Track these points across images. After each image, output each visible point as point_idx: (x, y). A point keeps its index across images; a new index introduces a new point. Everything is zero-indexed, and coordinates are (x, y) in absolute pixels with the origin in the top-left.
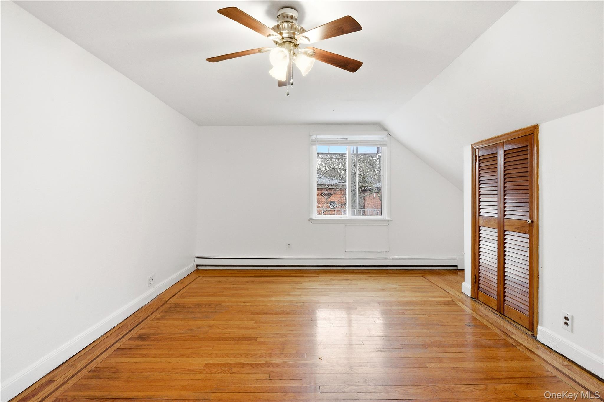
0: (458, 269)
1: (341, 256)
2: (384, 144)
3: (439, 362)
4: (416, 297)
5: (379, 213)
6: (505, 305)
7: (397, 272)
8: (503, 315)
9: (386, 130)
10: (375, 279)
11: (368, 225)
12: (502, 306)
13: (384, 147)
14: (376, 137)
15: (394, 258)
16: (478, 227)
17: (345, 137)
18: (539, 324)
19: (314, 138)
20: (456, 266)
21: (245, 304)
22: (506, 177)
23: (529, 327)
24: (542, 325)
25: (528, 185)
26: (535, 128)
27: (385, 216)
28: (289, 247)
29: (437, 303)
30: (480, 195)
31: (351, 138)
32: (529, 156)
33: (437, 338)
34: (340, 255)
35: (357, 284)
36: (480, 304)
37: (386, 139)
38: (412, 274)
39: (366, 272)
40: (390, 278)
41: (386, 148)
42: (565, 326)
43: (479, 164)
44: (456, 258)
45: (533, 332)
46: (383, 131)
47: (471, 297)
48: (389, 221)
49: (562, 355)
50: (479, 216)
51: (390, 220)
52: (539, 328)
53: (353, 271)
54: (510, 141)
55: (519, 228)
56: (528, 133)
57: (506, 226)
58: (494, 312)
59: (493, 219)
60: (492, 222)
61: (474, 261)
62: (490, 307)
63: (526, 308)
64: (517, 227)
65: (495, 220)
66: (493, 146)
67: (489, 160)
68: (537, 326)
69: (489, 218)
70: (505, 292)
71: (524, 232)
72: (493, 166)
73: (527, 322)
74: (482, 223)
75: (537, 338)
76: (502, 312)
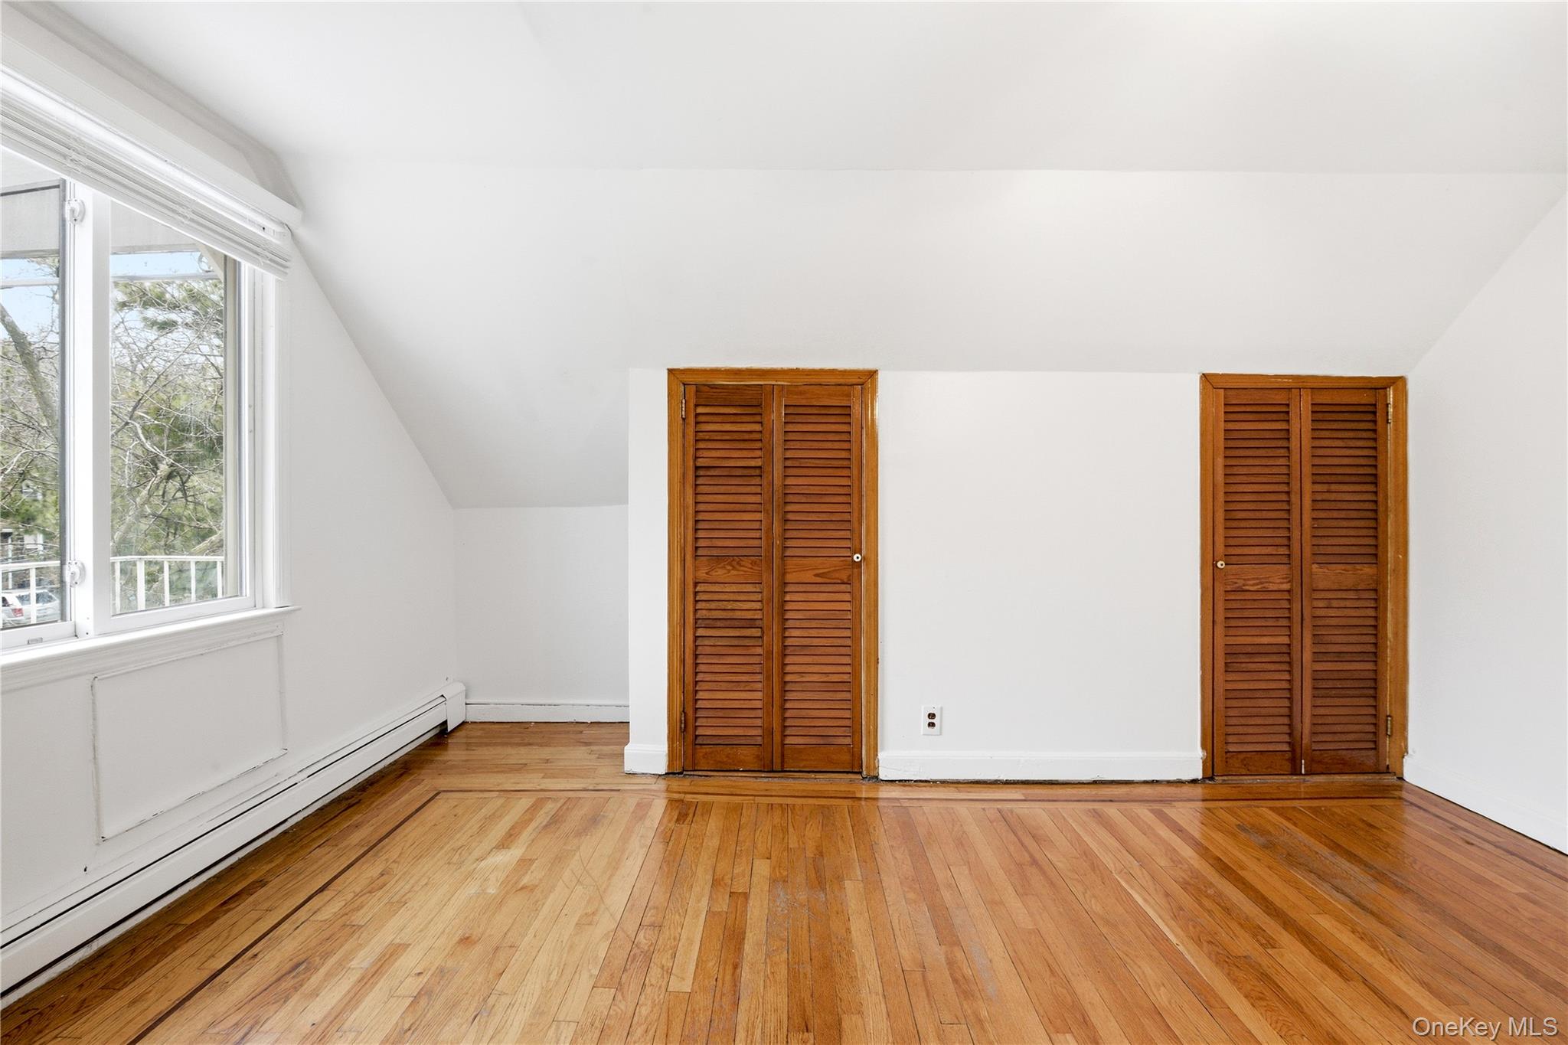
6: (786, 749)
8: (782, 771)
12: (777, 754)
16: (691, 585)
18: (879, 750)
22: (789, 464)
23: (852, 766)
25: (849, 486)
26: (872, 374)
32: (852, 429)
36: (704, 776)
42: (931, 729)
43: (698, 424)
44: (443, 699)
45: (864, 773)
47: (666, 774)
49: (929, 781)
50: (696, 557)
52: (881, 755)
54: (801, 388)
55: (823, 573)
56: (855, 380)
57: (789, 573)
58: (756, 777)
59: (746, 562)
60: (742, 568)
61: (677, 676)
62: (738, 771)
63: (845, 731)
64: (821, 574)
65: (753, 563)
66: (745, 388)
67: (732, 419)
68: (877, 755)
69: (734, 560)
70: (784, 719)
71: (839, 581)
72: (746, 436)
73: (846, 757)
74: (707, 573)
75: (877, 777)
76: (777, 767)
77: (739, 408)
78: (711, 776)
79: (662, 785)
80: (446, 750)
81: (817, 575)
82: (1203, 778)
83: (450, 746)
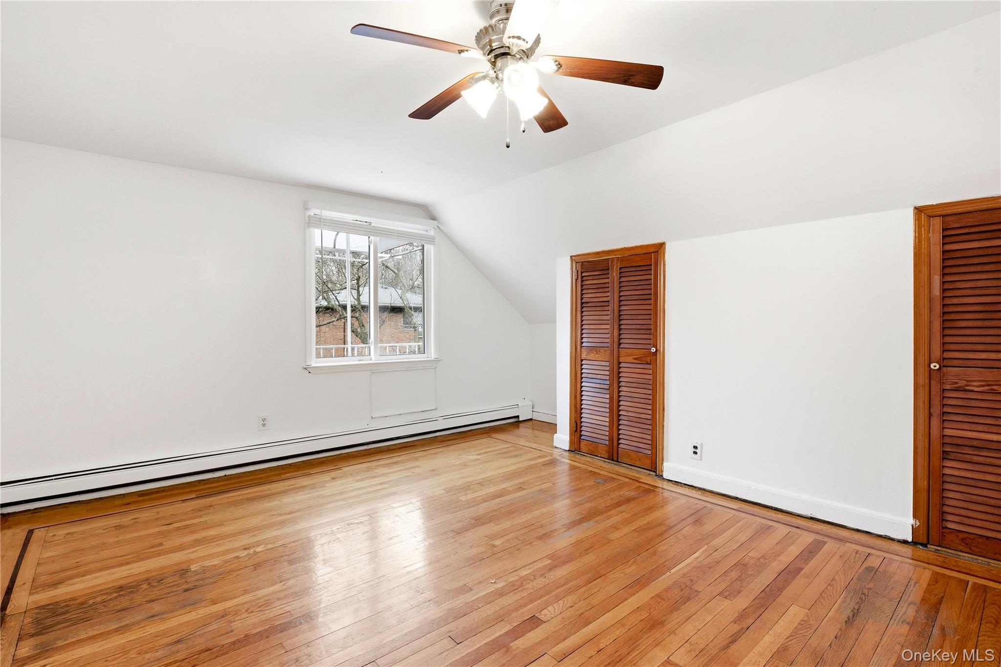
0: (520, 420)
1: (365, 427)
2: (431, 240)
3: (616, 530)
4: (514, 464)
5: (421, 350)
6: (619, 450)
7: (450, 438)
8: (617, 461)
9: (433, 218)
10: (436, 453)
11: (406, 370)
12: (615, 452)
13: (429, 246)
14: (416, 227)
15: (445, 417)
16: (580, 361)
17: (368, 220)
18: (664, 461)
19: (311, 213)
20: (518, 417)
21: (252, 551)
22: (621, 299)
23: (652, 467)
24: (667, 462)
25: (651, 309)
26: (662, 245)
27: (432, 353)
28: (264, 425)
29: (543, 465)
30: (582, 321)
31: (377, 222)
32: (652, 277)
33: (589, 505)
34: (363, 426)
35: (418, 467)
36: (584, 455)
37: (432, 233)
38: (472, 437)
39: (409, 446)
40: (455, 447)
41: (432, 246)
42: (695, 456)
43: (582, 281)
44: (517, 406)
45: (656, 472)
46: (426, 219)
47: (569, 450)
48: (437, 361)
49: (692, 486)
50: (581, 347)
51: (439, 361)
52: (665, 464)
53: (388, 448)
54: (627, 258)
55: (639, 358)
56: (652, 250)
57: (621, 357)
58: (604, 461)
59: (602, 350)
60: (601, 353)
61: (573, 404)
62: (598, 456)
63: (648, 447)
64: (637, 358)
65: (605, 351)
66: (603, 261)
67: (597, 277)
68: (663, 464)
69: (597, 349)
70: (619, 434)
71: (646, 363)
72: (603, 286)
73: (648, 462)
74: (586, 355)
75: (662, 476)
76: (615, 458)
77: (601, 271)
78: (586, 456)
79: (567, 454)
80: (518, 428)
81: (634, 359)
82: (912, 542)
83: (520, 427)
